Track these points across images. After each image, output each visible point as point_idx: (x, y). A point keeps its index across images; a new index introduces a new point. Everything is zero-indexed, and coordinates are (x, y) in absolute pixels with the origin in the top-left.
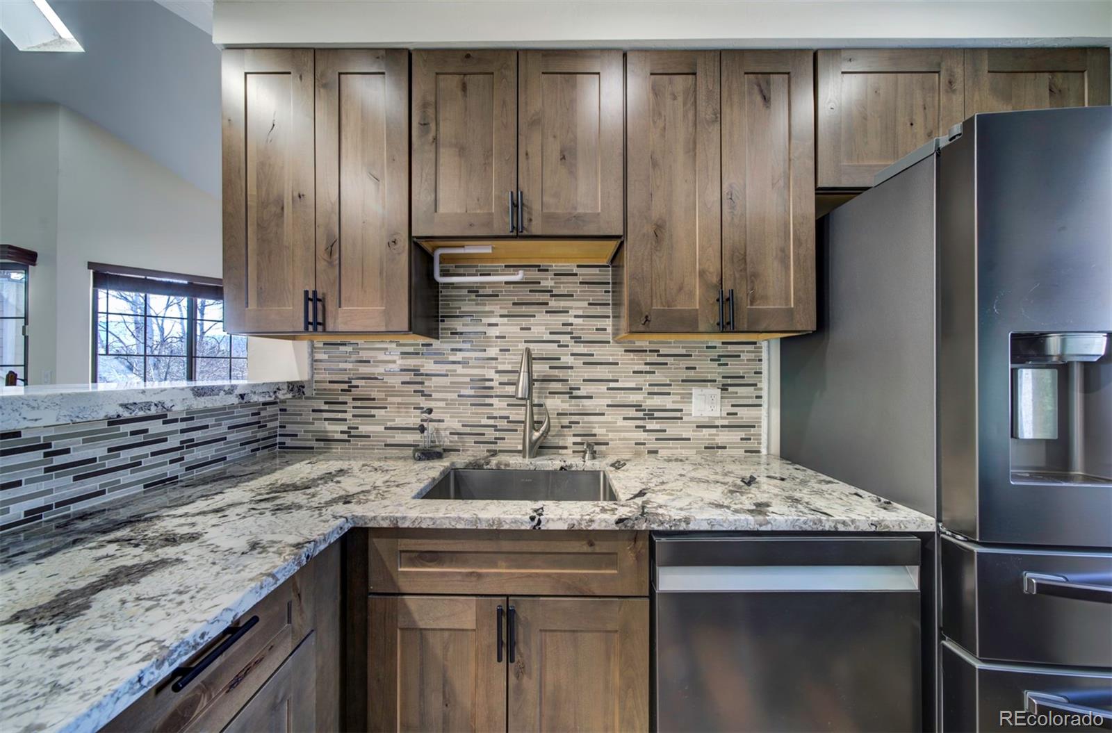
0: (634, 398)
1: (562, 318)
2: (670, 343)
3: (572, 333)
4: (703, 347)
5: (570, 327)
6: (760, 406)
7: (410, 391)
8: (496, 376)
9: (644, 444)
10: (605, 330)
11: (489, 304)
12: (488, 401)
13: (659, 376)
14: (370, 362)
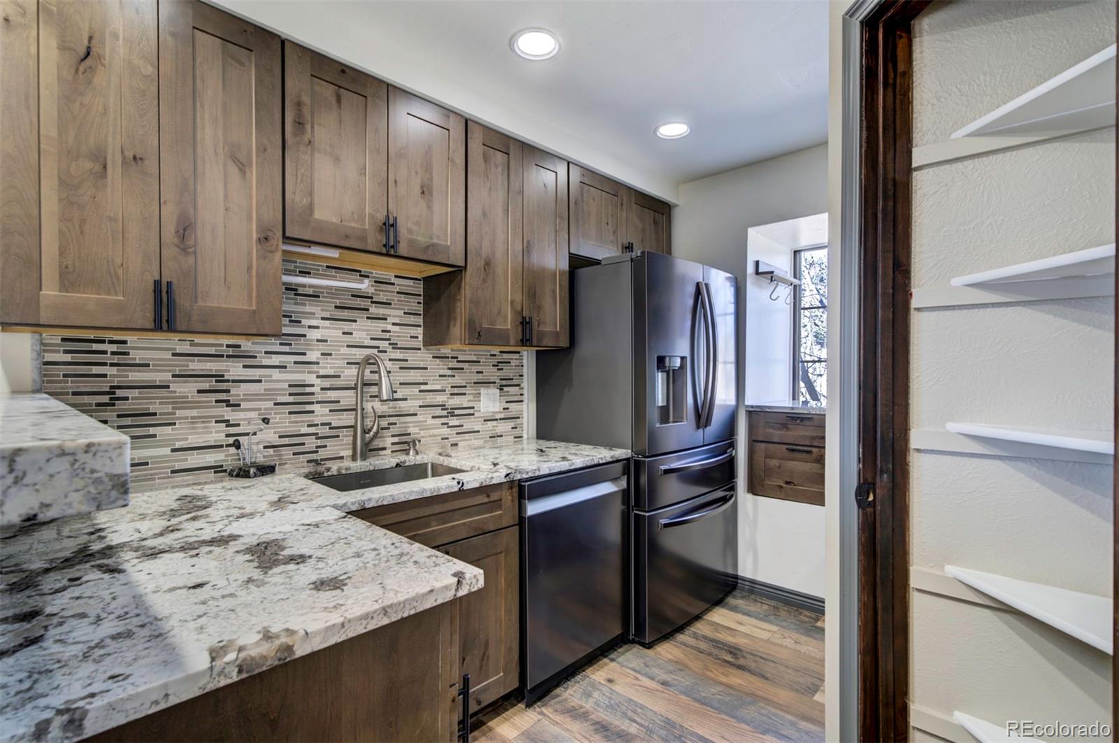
0: (440, 399)
1: (381, 325)
2: (465, 351)
3: (389, 340)
4: (487, 355)
5: (389, 334)
6: (522, 401)
7: (211, 402)
8: (318, 381)
9: (448, 438)
10: (417, 337)
11: (310, 305)
12: (308, 408)
13: (458, 380)
14: (148, 365)
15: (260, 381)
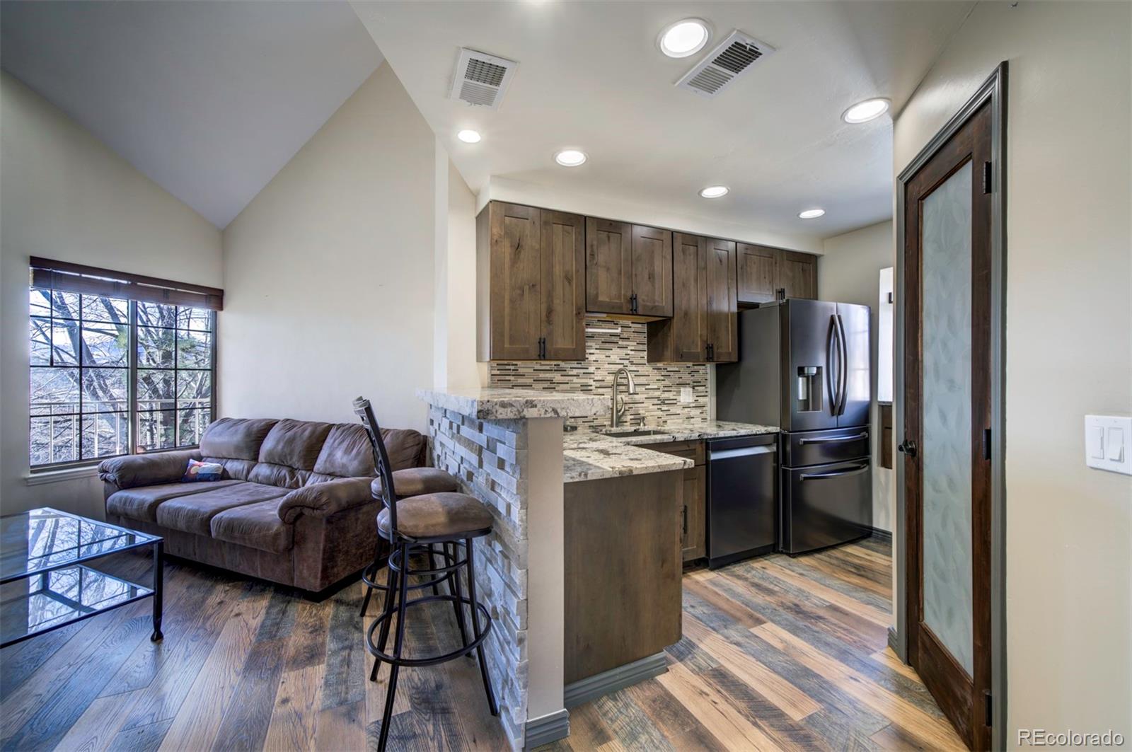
0: (657, 394)
1: (625, 351)
2: (672, 365)
3: (629, 359)
4: (684, 367)
5: (629, 356)
6: (706, 396)
8: (594, 383)
9: (661, 418)
10: (644, 357)
11: (591, 342)
13: (667, 382)
14: (524, 375)
15: (568, 383)
